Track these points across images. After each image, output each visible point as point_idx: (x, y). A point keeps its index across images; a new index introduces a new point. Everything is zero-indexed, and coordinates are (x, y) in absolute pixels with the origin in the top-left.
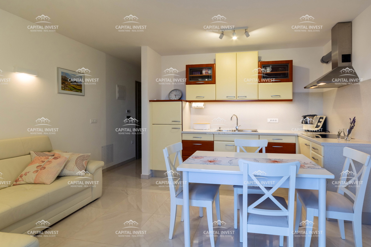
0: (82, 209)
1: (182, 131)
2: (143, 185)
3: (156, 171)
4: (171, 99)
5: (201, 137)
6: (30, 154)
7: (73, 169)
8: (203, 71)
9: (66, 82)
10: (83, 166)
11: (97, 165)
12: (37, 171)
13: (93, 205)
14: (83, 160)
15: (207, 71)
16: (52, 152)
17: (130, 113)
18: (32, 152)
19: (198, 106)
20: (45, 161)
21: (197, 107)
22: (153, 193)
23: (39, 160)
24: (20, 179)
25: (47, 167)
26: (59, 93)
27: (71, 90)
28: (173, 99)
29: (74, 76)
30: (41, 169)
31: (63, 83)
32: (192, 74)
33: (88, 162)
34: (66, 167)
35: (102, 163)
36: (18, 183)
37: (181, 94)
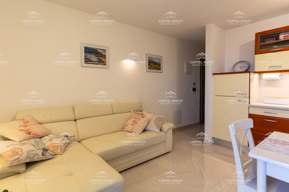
0: (158, 158)
1: (249, 104)
2: (205, 150)
3: (218, 139)
4: (236, 71)
5: (276, 113)
6: (130, 112)
7: (153, 127)
8: (280, 36)
9: (151, 64)
10: (159, 125)
11: (168, 126)
12: (133, 124)
13: (166, 156)
14: (159, 121)
15: (286, 35)
16: (142, 112)
17: (195, 85)
18: (131, 111)
19: (272, 77)
20: (137, 118)
21: (270, 78)
22: (215, 161)
23: (134, 116)
24: (125, 128)
25: (138, 122)
26: (147, 72)
27: (154, 69)
28: (238, 71)
29: (156, 59)
30: (135, 123)
31: (149, 64)
32: (264, 42)
33: (163, 122)
34: (149, 124)
35: (172, 125)
36: (124, 130)
37: (247, 66)
